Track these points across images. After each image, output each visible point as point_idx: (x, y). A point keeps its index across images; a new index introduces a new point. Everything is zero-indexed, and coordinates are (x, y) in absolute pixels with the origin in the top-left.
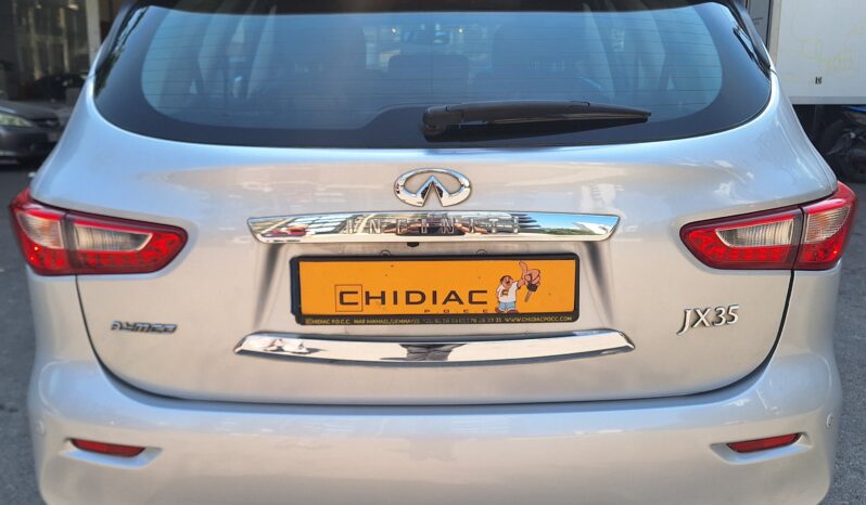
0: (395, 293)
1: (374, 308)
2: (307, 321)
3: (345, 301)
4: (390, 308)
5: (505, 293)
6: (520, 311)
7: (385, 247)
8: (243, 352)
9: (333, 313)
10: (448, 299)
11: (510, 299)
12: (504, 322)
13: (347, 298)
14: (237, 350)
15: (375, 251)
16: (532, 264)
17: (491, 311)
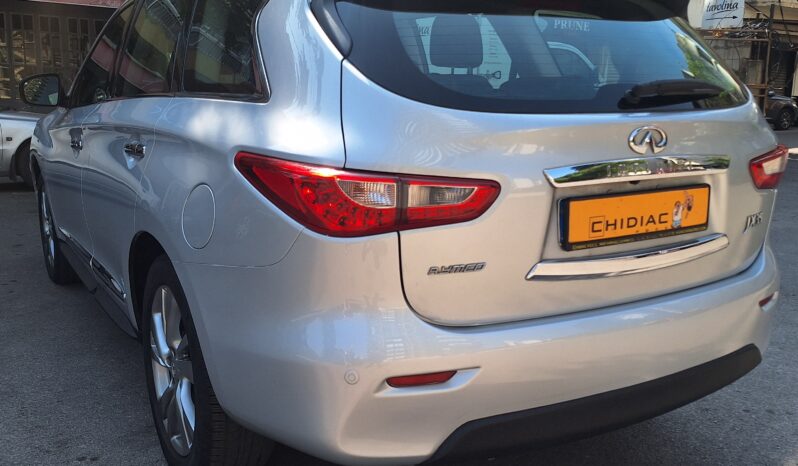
0: (622, 220)
1: (610, 233)
2: (574, 247)
3: (595, 229)
4: (620, 232)
5: (676, 214)
6: (683, 225)
7: (609, 187)
8: (535, 278)
9: (587, 239)
10: (649, 222)
11: (678, 218)
12: (676, 235)
13: (597, 227)
14: (529, 277)
15: (604, 191)
16: (690, 192)
17: (669, 228)
